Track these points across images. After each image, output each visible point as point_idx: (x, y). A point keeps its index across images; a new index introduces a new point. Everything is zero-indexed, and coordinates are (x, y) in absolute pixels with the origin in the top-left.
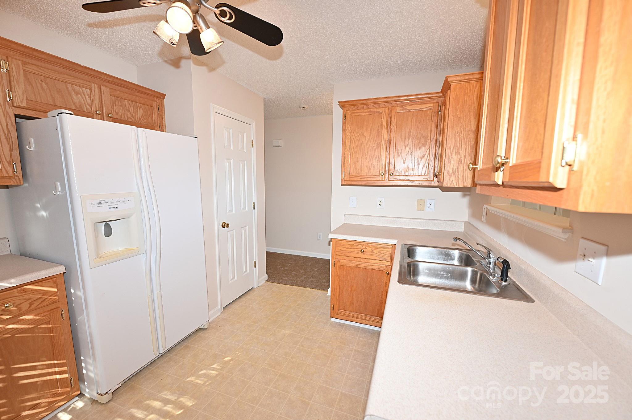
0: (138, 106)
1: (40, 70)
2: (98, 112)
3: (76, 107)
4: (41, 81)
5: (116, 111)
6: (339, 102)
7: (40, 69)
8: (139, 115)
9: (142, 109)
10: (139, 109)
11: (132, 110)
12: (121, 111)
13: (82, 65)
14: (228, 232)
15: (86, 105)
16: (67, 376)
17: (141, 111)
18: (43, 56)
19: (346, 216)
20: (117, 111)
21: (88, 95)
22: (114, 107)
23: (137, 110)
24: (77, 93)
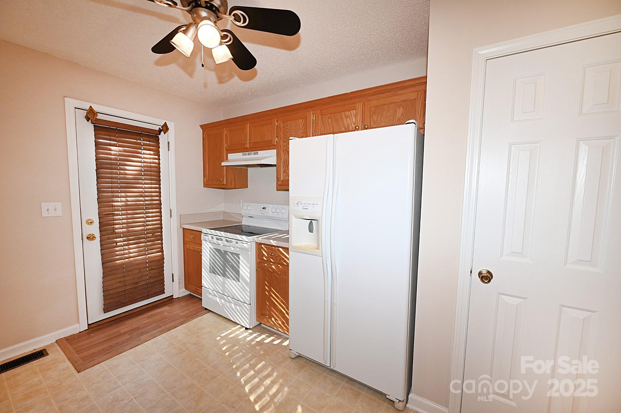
2: (357, 128)
3: (345, 128)
4: (329, 118)
5: (374, 120)
7: (328, 110)
8: (397, 115)
9: (403, 107)
10: (399, 109)
11: (390, 113)
12: (379, 119)
13: (349, 92)
15: (351, 125)
20: (376, 120)
21: (354, 115)
22: (374, 116)
23: (396, 111)
24: (347, 117)
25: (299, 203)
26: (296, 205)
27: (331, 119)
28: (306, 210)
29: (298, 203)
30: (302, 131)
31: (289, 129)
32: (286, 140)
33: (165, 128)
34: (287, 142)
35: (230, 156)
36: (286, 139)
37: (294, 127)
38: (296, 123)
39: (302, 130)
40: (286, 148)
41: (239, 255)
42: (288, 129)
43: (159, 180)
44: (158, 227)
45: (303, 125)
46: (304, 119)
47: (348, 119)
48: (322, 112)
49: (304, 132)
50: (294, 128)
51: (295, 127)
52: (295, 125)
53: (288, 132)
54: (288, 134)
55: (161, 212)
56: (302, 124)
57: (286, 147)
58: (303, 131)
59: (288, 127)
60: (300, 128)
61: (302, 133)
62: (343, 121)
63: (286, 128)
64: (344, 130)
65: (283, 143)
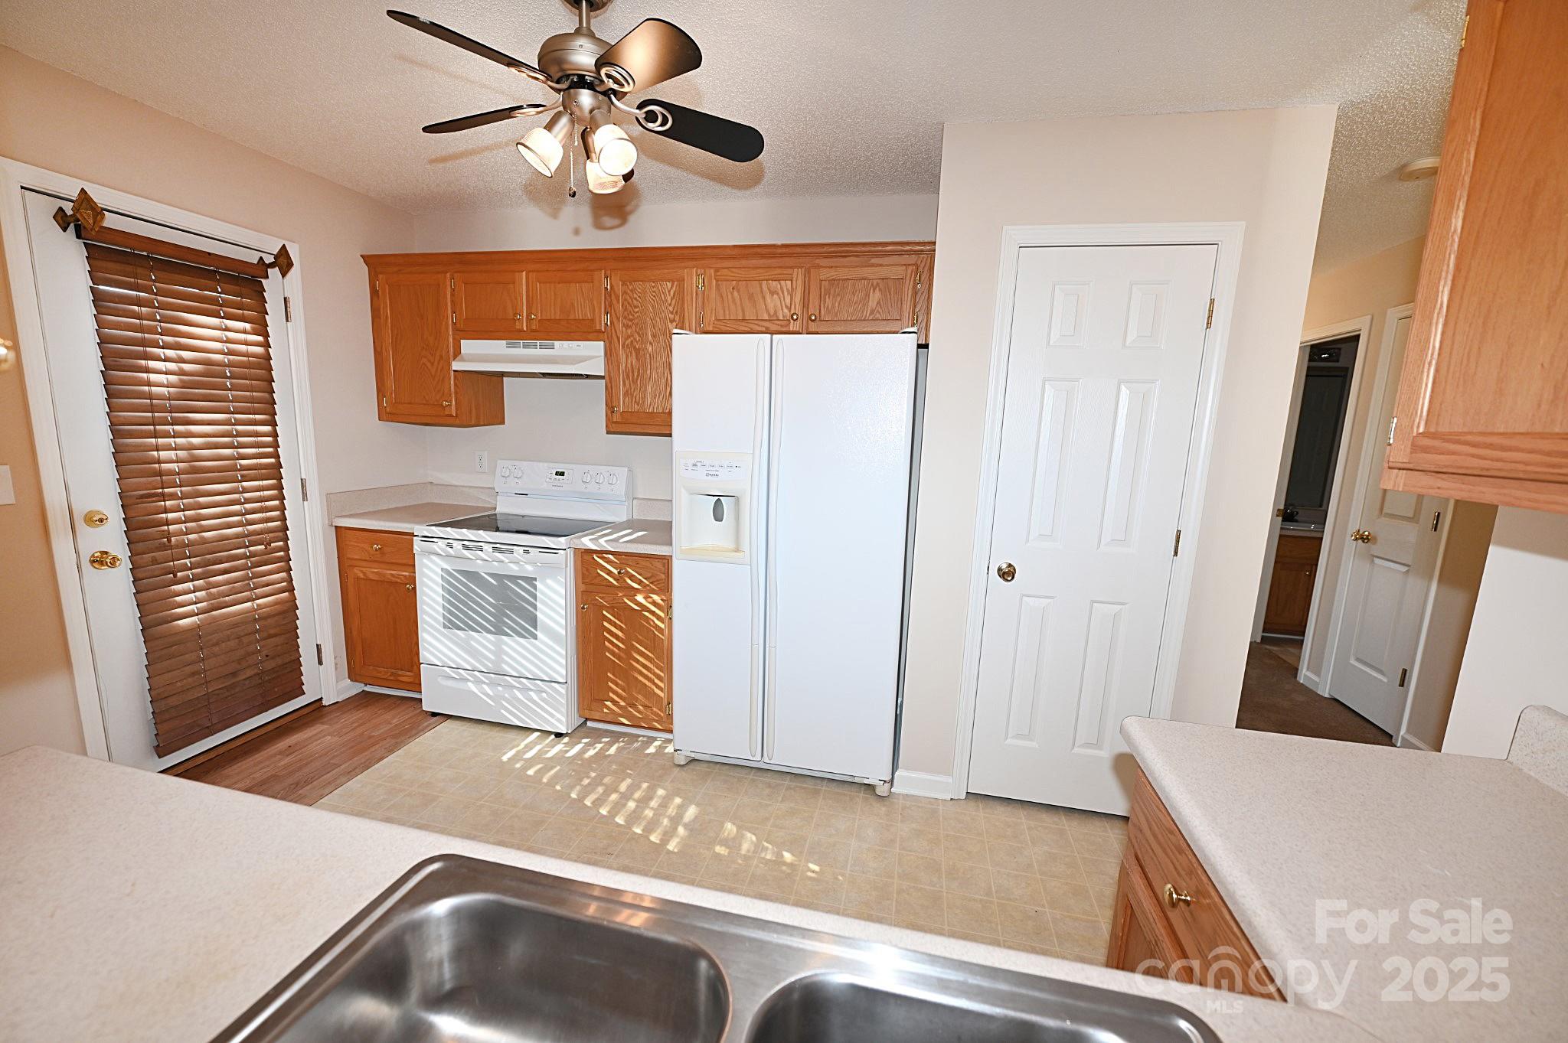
0: (872, 284)
1: (730, 274)
2: (795, 317)
3: (769, 314)
4: (733, 289)
5: (828, 307)
7: (733, 272)
8: (870, 303)
9: (880, 290)
10: (874, 291)
11: (858, 297)
12: (837, 305)
14: (1025, 596)
15: (782, 309)
17: (878, 294)
18: (736, 251)
20: (830, 307)
21: (788, 290)
22: (827, 300)
23: (867, 295)
24: (772, 293)
25: (699, 464)
26: (690, 468)
27: (738, 291)
28: (715, 478)
29: (695, 465)
30: (671, 308)
31: (637, 301)
32: (630, 324)
33: (283, 261)
34: (634, 327)
35: (468, 346)
36: (631, 320)
37: (652, 297)
38: (655, 289)
39: (670, 305)
40: (632, 342)
41: (535, 579)
42: (636, 299)
43: (272, 401)
44: (276, 527)
45: (674, 296)
46: (676, 283)
47: (775, 296)
48: (719, 274)
49: (676, 312)
50: (652, 299)
51: (654, 296)
52: (654, 292)
53: (636, 307)
54: (636, 310)
55: (280, 488)
56: (672, 293)
57: (632, 338)
58: (674, 309)
59: (635, 296)
60: (666, 301)
61: (672, 313)
62: (764, 298)
63: (630, 297)
64: (766, 317)
65: (624, 329)
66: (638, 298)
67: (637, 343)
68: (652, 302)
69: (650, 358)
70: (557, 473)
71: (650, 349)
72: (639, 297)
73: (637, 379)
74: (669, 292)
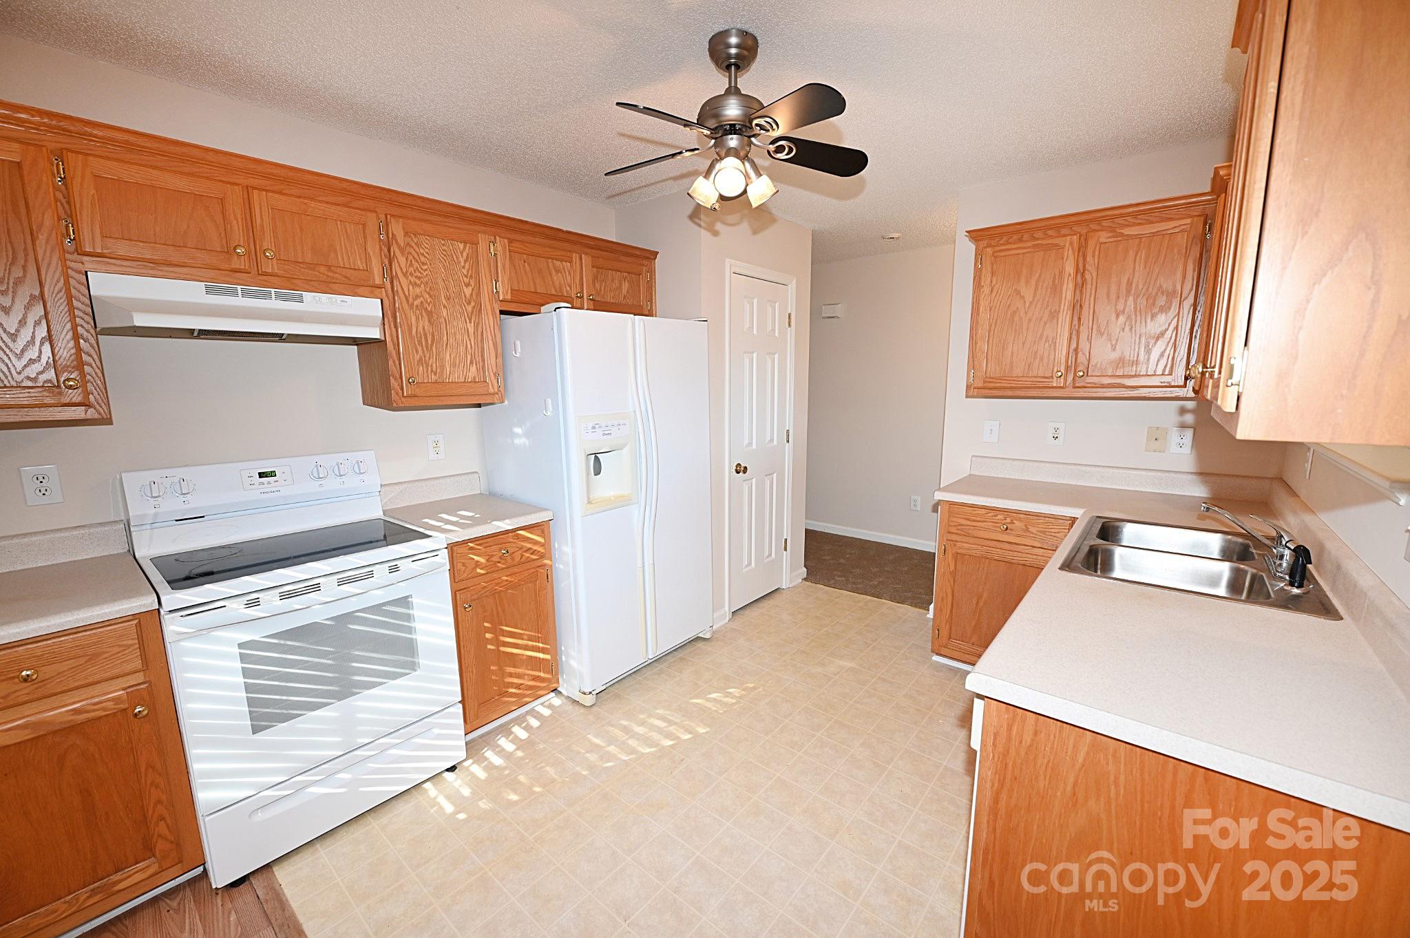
0: (623, 277)
1: (525, 248)
2: (579, 295)
3: (556, 290)
4: (525, 262)
6: (967, 232)
7: (525, 246)
8: (623, 291)
9: (628, 281)
10: (625, 281)
11: (615, 285)
12: (603, 289)
13: (565, 229)
14: (744, 481)
16: (548, 657)
17: (627, 284)
18: (527, 227)
19: (973, 459)
20: (599, 289)
21: (568, 271)
22: (596, 282)
23: (621, 284)
24: (558, 271)
25: (597, 426)
27: (529, 265)
29: (594, 428)
30: (465, 272)
31: (425, 257)
32: (418, 282)
34: (422, 286)
36: (419, 278)
37: (443, 256)
38: (444, 248)
39: (464, 267)
40: (422, 302)
42: (423, 254)
45: (467, 257)
46: (468, 245)
47: (559, 274)
48: (513, 245)
49: (471, 276)
50: (443, 258)
51: (445, 255)
52: (444, 250)
53: (423, 264)
54: (425, 267)
56: (465, 254)
57: (421, 299)
58: (468, 271)
59: (422, 251)
60: (460, 262)
61: (466, 277)
62: (551, 274)
63: (417, 253)
64: (554, 292)
65: (411, 287)
66: (425, 254)
67: (429, 305)
68: (444, 261)
69: (446, 322)
70: (261, 475)
71: (445, 314)
72: (427, 253)
73: (432, 345)
74: (462, 253)
